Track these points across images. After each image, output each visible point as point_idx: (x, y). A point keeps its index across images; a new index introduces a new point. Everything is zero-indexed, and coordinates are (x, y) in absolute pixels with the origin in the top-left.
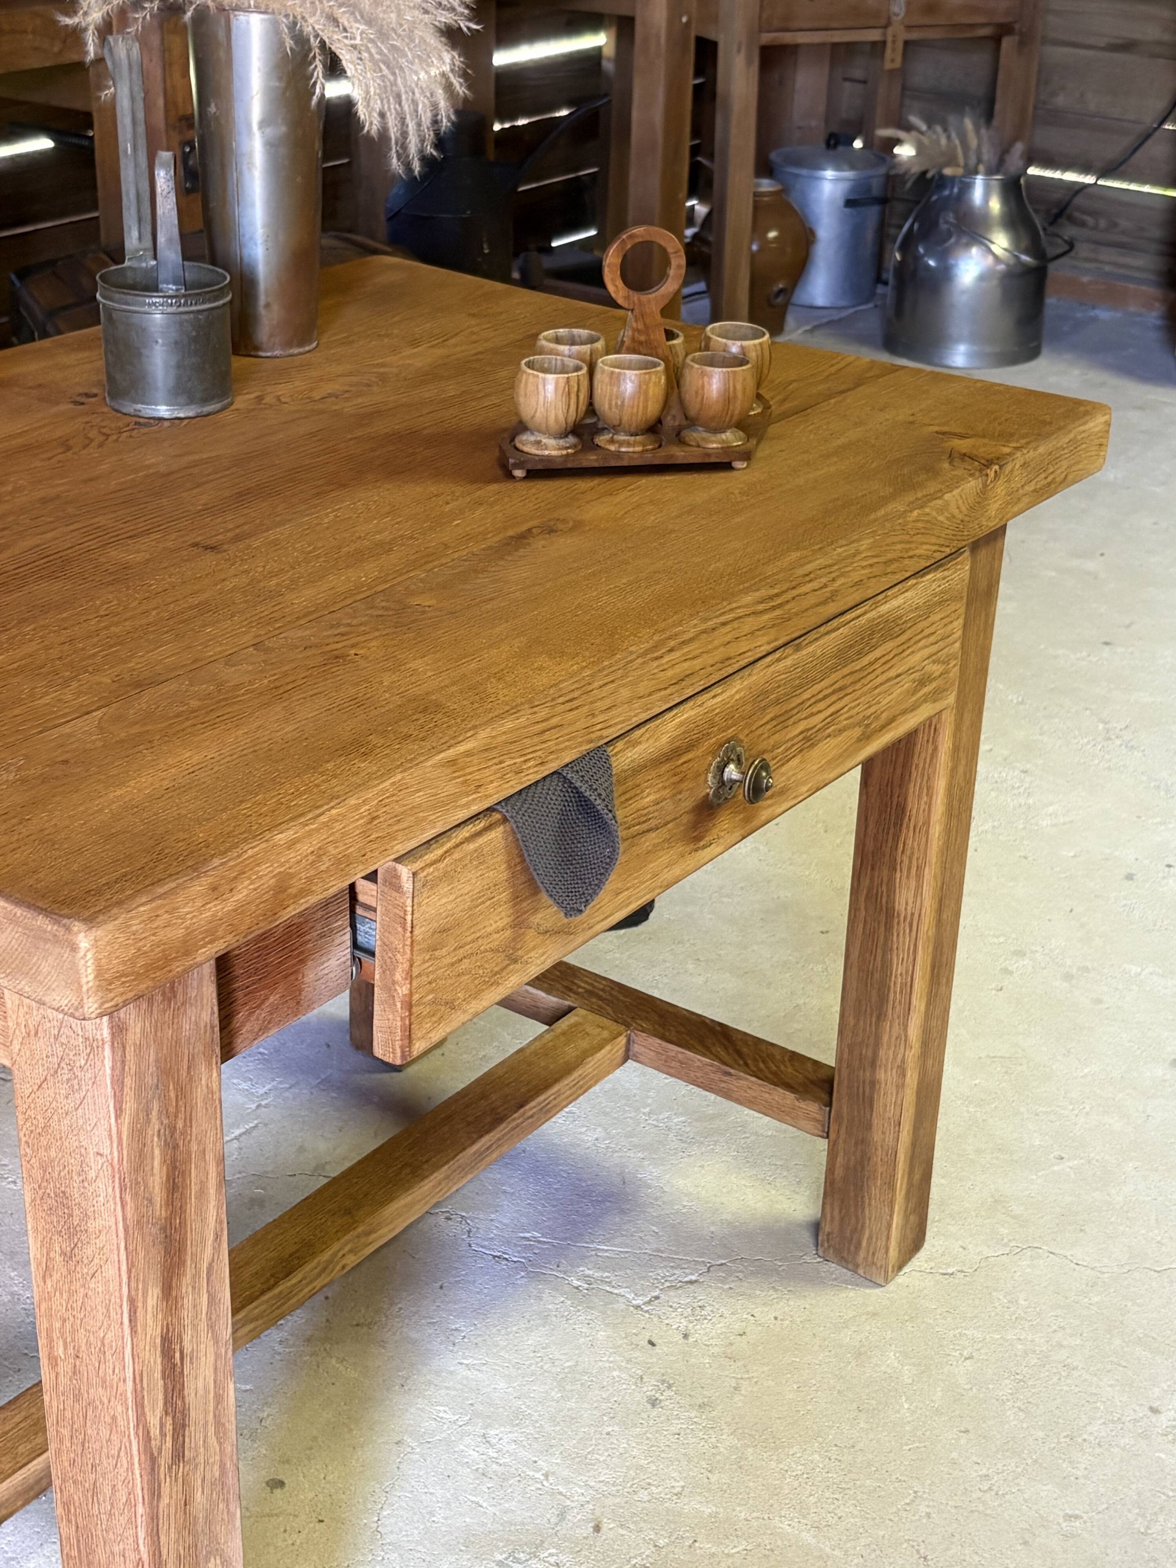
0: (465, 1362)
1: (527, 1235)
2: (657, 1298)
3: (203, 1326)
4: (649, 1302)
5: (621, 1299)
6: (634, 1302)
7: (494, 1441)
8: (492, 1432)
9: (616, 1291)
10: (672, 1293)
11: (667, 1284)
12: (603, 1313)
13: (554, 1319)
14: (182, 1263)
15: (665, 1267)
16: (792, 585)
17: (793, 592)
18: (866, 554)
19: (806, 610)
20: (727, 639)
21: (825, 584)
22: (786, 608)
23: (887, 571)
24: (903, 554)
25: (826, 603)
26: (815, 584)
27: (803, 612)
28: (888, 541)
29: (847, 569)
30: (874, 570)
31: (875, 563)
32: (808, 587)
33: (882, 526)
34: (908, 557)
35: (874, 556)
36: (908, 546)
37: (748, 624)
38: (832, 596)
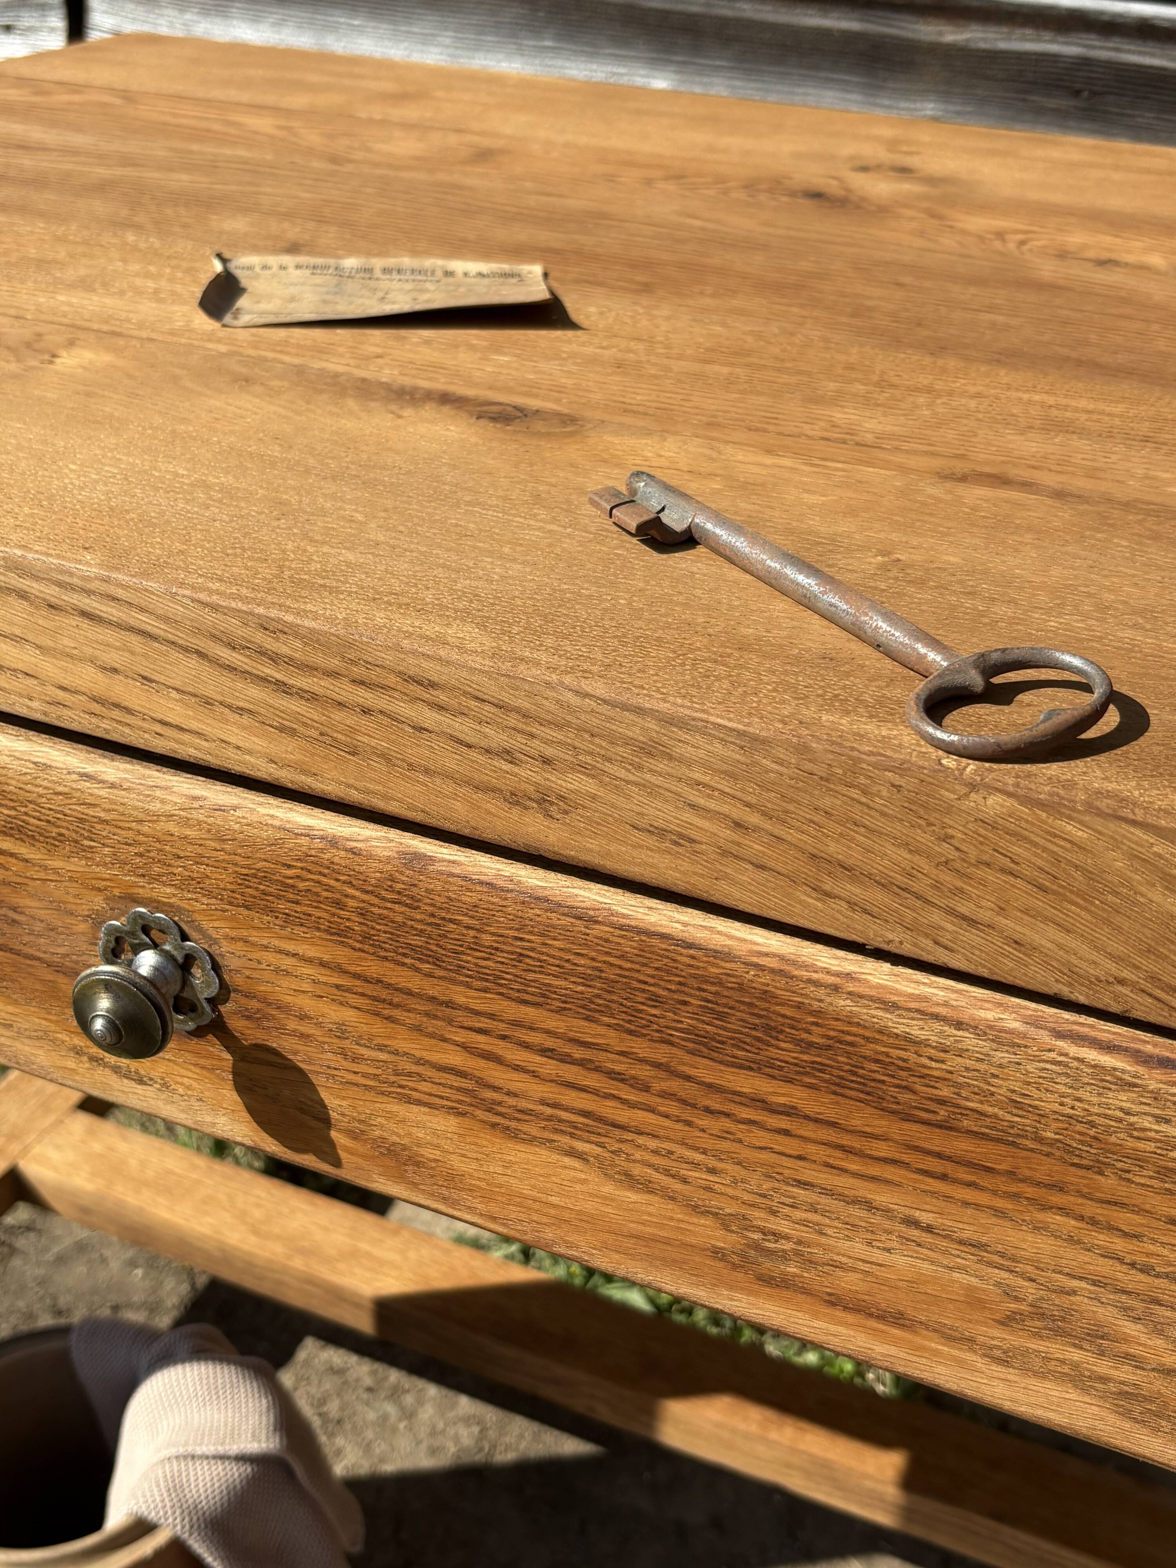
16: (357, 671)
17: (361, 691)
18: (706, 779)
19: (427, 771)
20: (113, 658)
21: (508, 752)
22: (338, 716)
23: (827, 887)
24: (921, 886)
25: (518, 803)
26: (462, 727)
27: (411, 767)
28: (827, 802)
29: (608, 767)
30: (755, 847)
31: (756, 829)
32: (429, 717)
33: (803, 749)
34: (951, 912)
35: (748, 805)
36: (948, 878)
37: (183, 670)
38: (544, 801)
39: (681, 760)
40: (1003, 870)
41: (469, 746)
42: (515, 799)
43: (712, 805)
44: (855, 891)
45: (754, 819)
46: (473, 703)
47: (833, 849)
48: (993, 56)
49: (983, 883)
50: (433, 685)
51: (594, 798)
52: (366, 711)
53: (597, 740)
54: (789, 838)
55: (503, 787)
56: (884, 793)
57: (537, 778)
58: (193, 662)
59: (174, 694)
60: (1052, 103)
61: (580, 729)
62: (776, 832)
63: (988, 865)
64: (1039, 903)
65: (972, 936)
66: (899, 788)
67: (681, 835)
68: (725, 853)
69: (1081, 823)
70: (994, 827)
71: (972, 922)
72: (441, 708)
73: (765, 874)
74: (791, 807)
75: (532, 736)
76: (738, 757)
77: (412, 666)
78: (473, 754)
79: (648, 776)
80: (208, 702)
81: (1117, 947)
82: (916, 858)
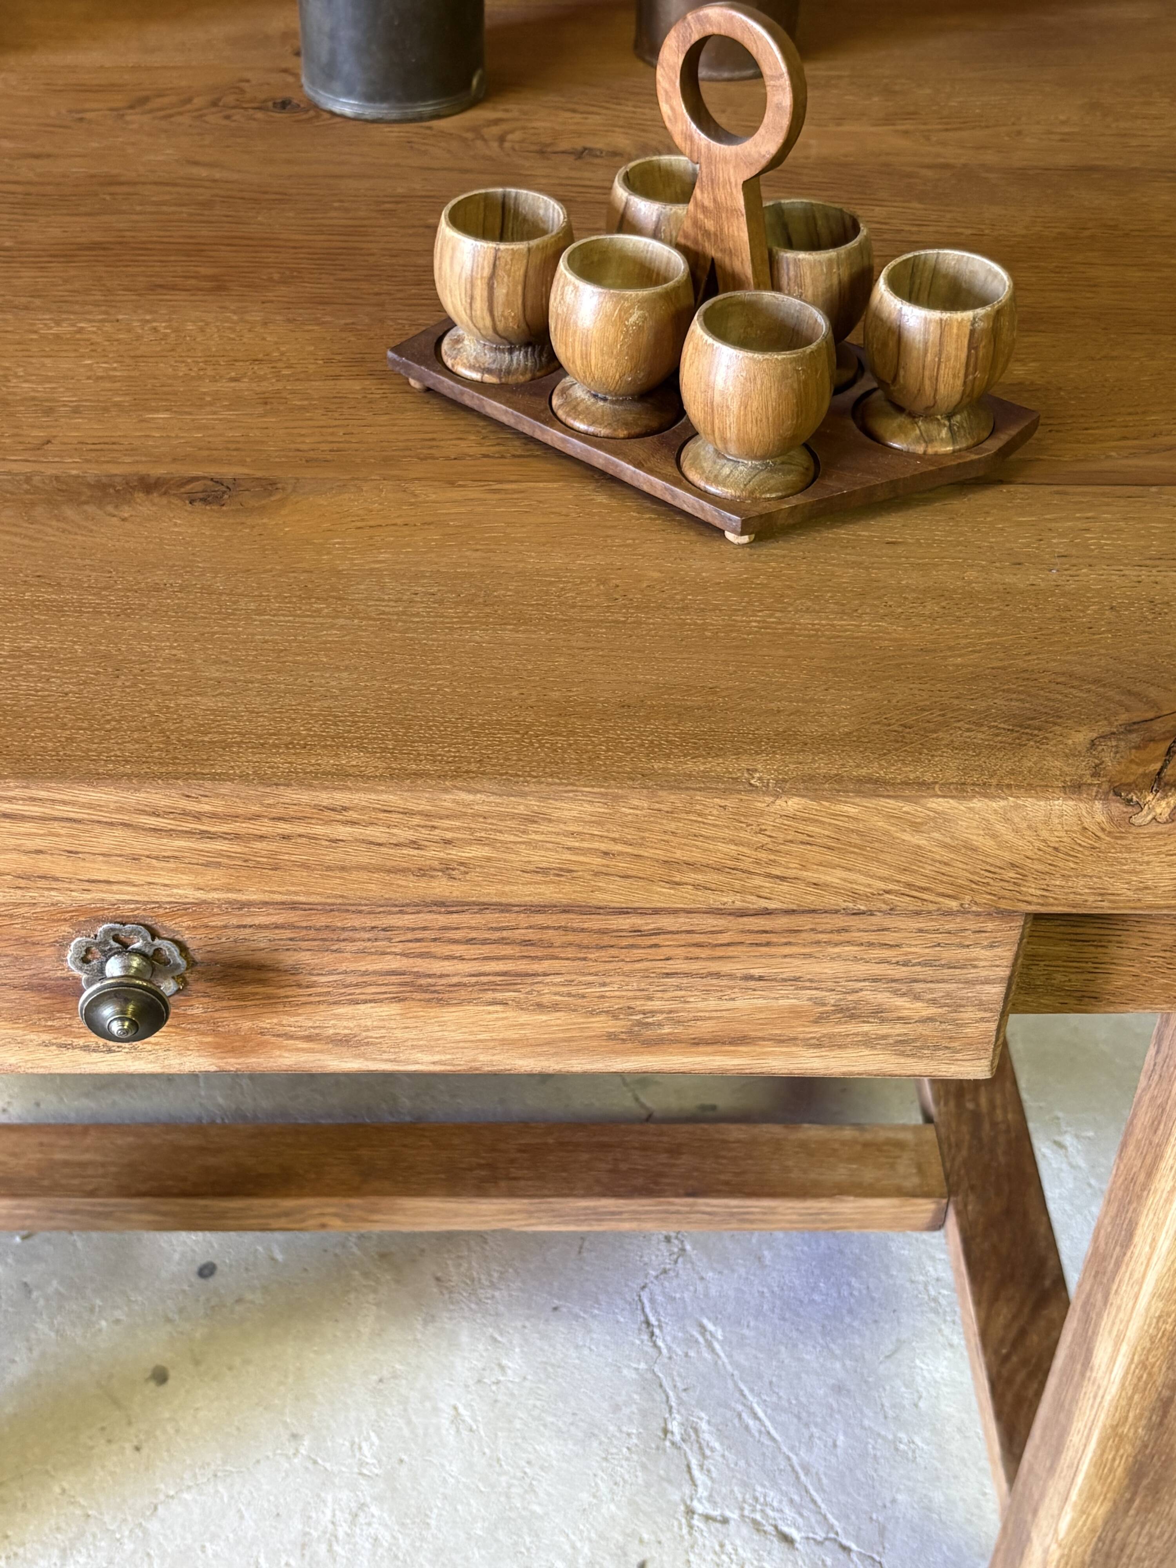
0: (461, 1410)
1: (710, 1326)
2: (725, 1521)
4: (707, 1518)
5: (687, 1490)
6: (696, 1504)
7: (362, 1519)
8: (374, 1510)
9: (696, 1472)
10: (745, 1531)
11: (758, 1517)
12: (648, 1485)
13: (595, 1444)
15: (786, 1494)
16: (275, 812)
17: (282, 825)
18: (580, 829)
19: (343, 869)
20: (38, 843)
21: (414, 842)
22: (258, 845)
23: (677, 880)
24: (746, 864)
25: (424, 875)
26: (372, 833)
27: (329, 868)
28: (672, 826)
29: (500, 837)
30: (621, 865)
31: (621, 853)
32: (343, 831)
34: (769, 876)
35: (614, 840)
36: (763, 855)
37: (109, 840)
38: (447, 869)
39: (559, 821)
40: (802, 843)
41: (380, 845)
42: (422, 872)
43: (585, 845)
44: (700, 878)
45: (619, 848)
46: (381, 815)
47: (678, 854)
49: (788, 853)
50: (345, 809)
51: (489, 859)
52: (285, 837)
53: (489, 821)
54: (646, 854)
55: (411, 866)
56: (715, 812)
57: (442, 855)
58: (119, 832)
59: (101, 858)
61: (473, 815)
62: (636, 852)
63: (791, 842)
64: (830, 857)
65: (785, 887)
66: (724, 807)
67: (561, 869)
68: (597, 874)
69: (853, 804)
70: (794, 818)
71: (783, 879)
72: (353, 823)
73: (630, 881)
74: (647, 835)
75: (434, 827)
76: (602, 810)
78: (384, 850)
79: (533, 836)
80: (135, 858)
81: (884, 872)
82: (741, 848)
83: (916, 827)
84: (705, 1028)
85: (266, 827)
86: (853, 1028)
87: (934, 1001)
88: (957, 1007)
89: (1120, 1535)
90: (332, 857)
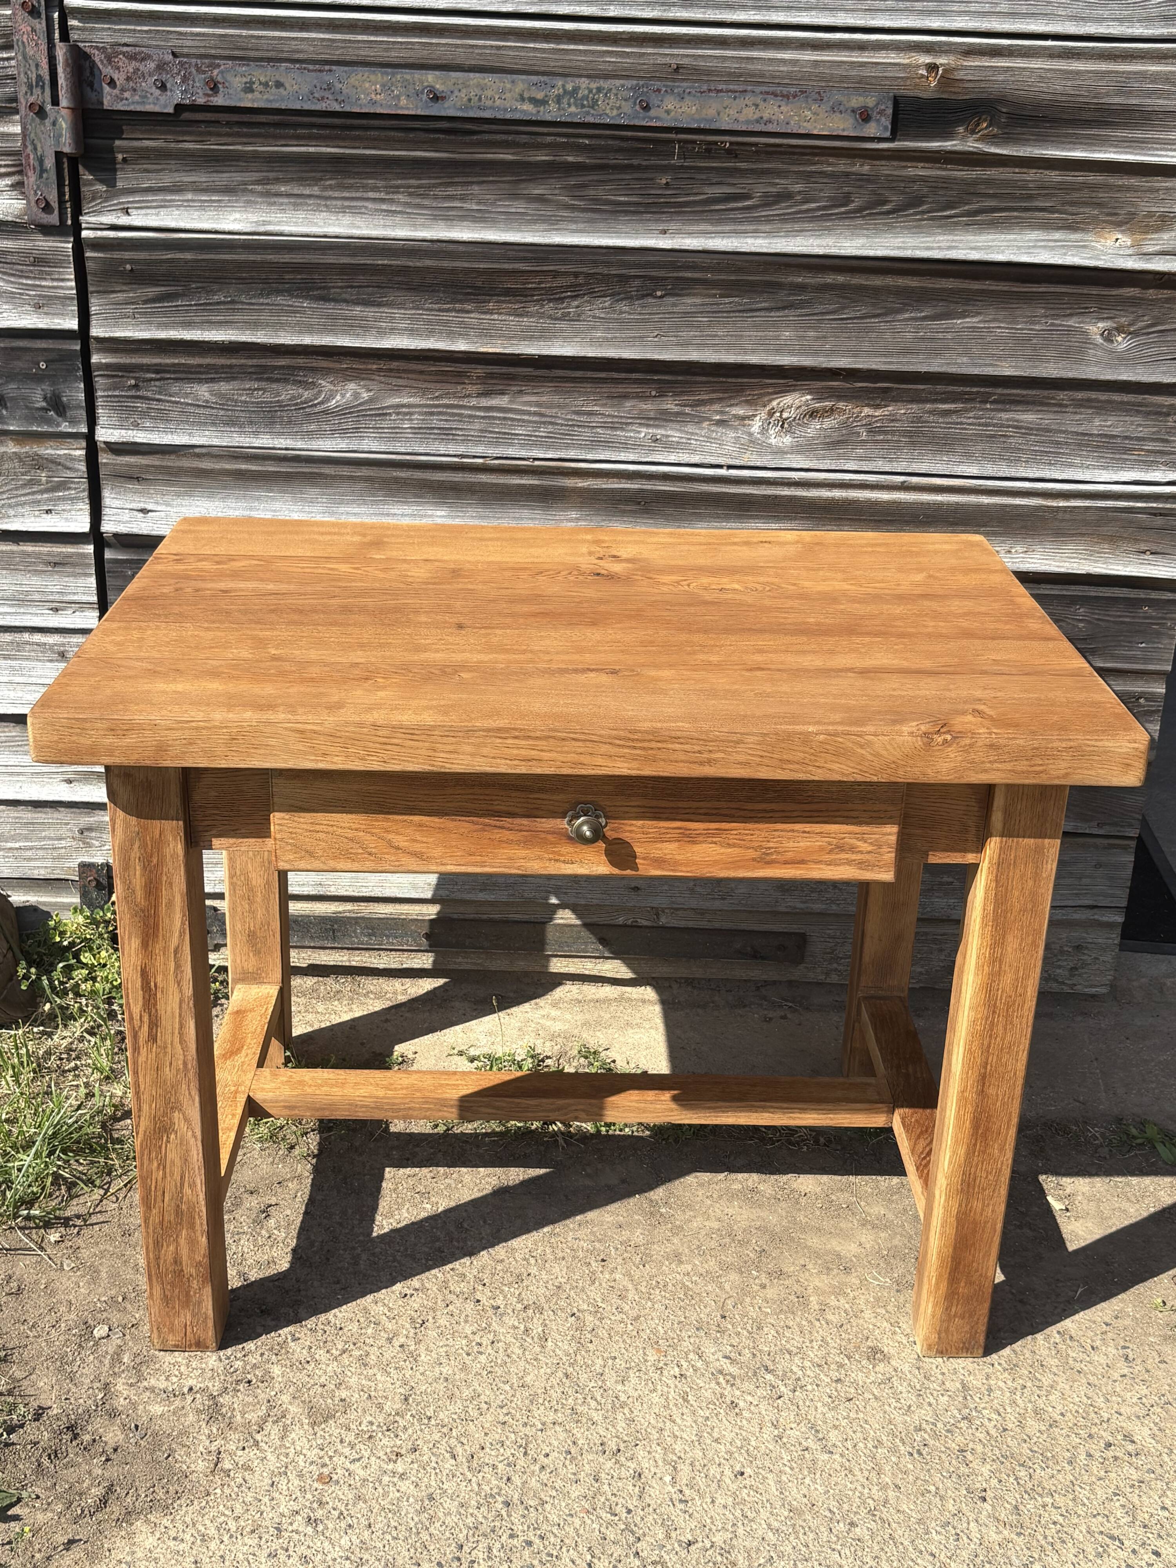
3: (171, 977)
14: (155, 935)
16: (657, 739)
17: (658, 744)
18: (753, 746)
19: (676, 761)
20: (580, 750)
21: (700, 751)
22: (650, 752)
23: (784, 767)
24: (807, 761)
26: (686, 747)
27: (672, 761)
28: (783, 746)
29: (728, 749)
30: (766, 761)
31: (766, 756)
32: (677, 746)
33: (777, 734)
34: (814, 766)
35: (764, 751)
36: (813, 758)
37: (604, 748)
38: (709, 762)
39: (747, 743)
40: (825, 752)
41: (688, 752)
42: (702, 763)
43: (755, 753)
44: (791, 766)
45: (766, 754)
46: (691, 740)
48: (602, 490)
49: (820, 757)
50: (679, 738)
51: (724, 758)
52: (660, 749)
53: (725, 743)
54: (774, 757)
55: (699, 761)
56: (796, 740)
57: (709, 756)
58: (608, 746)
59: (600, 756)
60: (628, 508)
61: (720, 741)
62: (771, 756)
63: (821, 752)
64: (834, 758)
65: (820, 771)
66: (799, 738)
67: (747, 763)
68: (758, 764)
69: (841, 737)
70: (822, 743)
71: (819, 767)
72: (681, 743)
73: (769, 767)
74: (775, 749)
75: (706, 745)
76: (762, 739)
77: (673, 734)
78: (689, 754)
79: (738, 749)
82: (805, 754)
83: (862, 747)
84: (789, 855)
85: (654, 745)
86: (843, 856)
87: (871, 843)
88: (880, 847)
89: (973, 1170)
90: (674, 757)
